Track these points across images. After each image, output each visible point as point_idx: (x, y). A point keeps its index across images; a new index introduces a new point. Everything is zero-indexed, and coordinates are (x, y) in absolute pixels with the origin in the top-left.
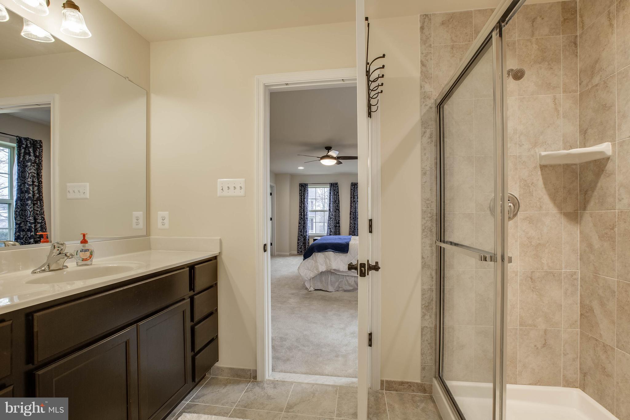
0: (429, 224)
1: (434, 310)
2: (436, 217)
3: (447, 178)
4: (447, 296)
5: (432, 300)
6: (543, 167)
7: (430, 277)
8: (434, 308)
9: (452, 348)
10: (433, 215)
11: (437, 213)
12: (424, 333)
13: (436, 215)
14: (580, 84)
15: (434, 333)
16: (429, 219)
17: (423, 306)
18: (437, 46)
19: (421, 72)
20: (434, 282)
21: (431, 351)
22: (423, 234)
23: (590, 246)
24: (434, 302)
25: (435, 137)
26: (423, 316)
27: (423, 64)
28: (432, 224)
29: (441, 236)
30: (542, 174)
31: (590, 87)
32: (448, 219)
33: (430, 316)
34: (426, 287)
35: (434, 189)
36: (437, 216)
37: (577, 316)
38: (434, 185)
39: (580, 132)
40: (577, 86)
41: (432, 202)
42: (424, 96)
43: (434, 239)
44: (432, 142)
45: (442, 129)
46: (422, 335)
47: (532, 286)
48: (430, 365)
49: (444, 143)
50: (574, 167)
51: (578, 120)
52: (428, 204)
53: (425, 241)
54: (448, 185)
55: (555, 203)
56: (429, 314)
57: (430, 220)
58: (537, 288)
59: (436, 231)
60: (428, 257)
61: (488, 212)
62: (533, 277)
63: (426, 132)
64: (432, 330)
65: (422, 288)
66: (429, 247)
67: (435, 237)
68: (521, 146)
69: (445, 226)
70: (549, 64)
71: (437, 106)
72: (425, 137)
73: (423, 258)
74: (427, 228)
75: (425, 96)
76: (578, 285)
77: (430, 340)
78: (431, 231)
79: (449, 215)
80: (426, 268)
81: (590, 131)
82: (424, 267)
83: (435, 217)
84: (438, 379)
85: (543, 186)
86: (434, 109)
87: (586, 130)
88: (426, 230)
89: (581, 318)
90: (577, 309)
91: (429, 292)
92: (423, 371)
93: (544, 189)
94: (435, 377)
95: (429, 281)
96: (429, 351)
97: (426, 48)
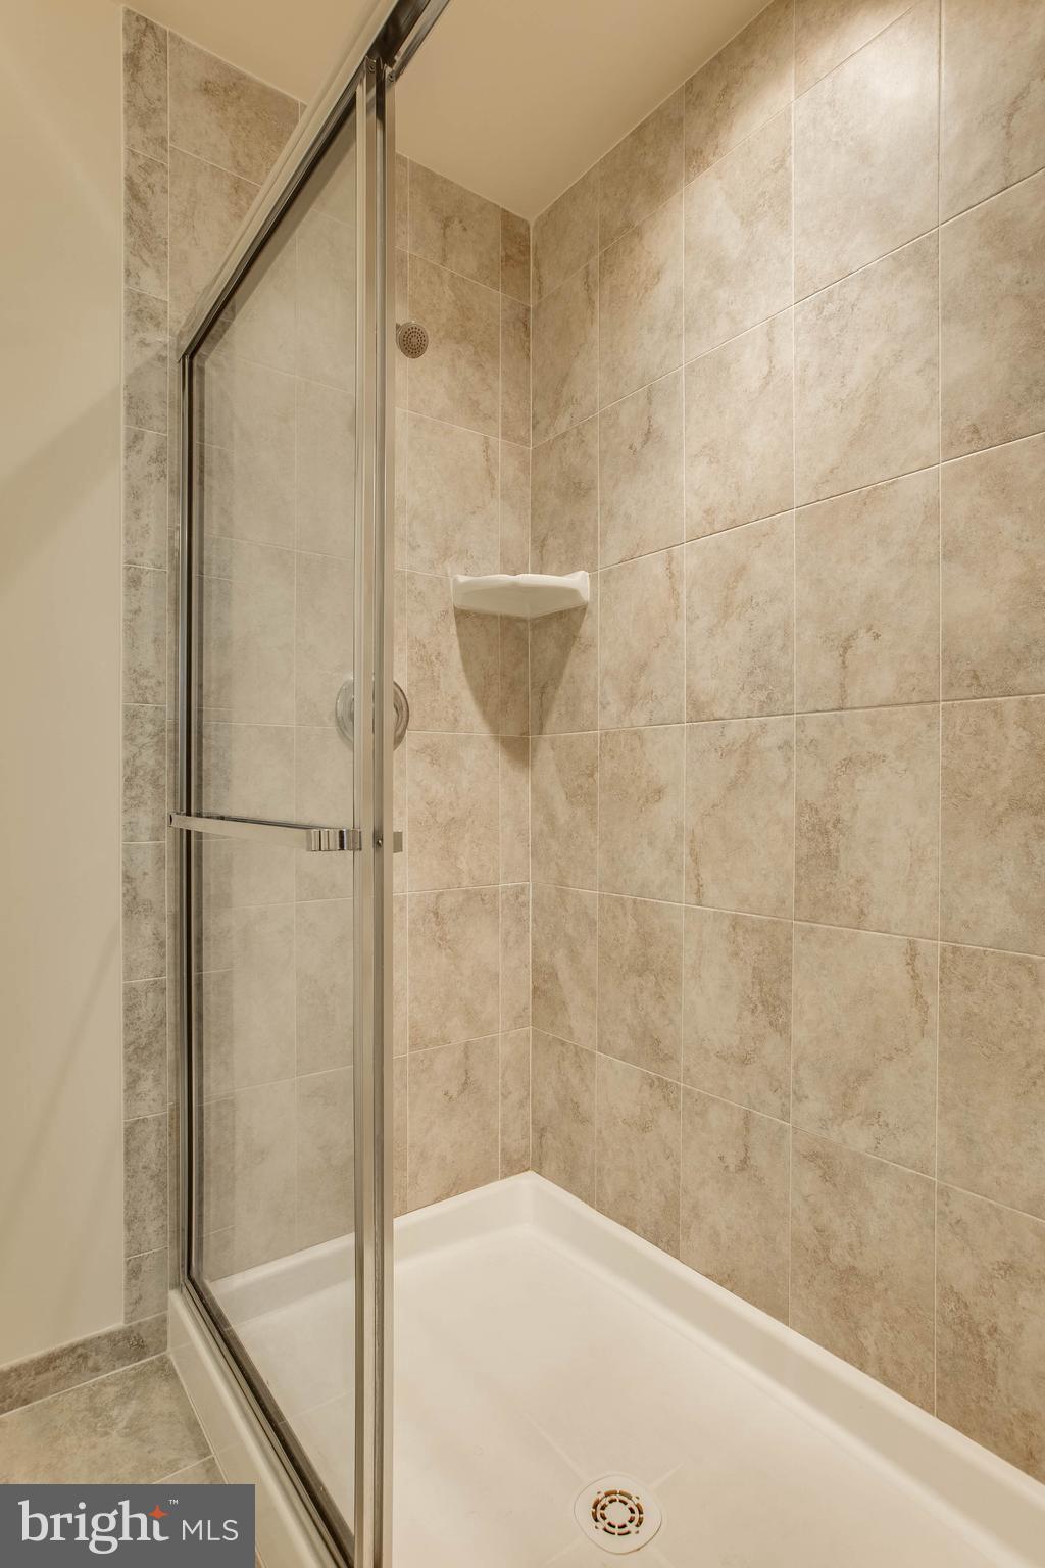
0: (149, 759)
1: (170, 1056)
2: (172, 735)
3: (212, 609)
4: (211, 999)
5: (162, 1023)
6: (462, 615)
7: (154, 944)
8: (170, 1046)
9: (232, 1168)
10: (164, 730)
11: (176, 724)
12: (134, 1144)
13: (172, 727)
14: (534, 427)
15: (170, 1136)
16: (147, 740)
17: (132, 1048)
18: (185, 155)
19: (129, 219)
20: (169, 959)
21: (161, 1202)
22: (127, 793)
23: (551, 819)
24: (169, 1030)
25: (175, 463)
26: (132, 1082)
27: (134, 194)
28: (161, 758)
29: (189, 798)
30: (460, 635)
31: (552, 436)
32: (213, 743)
33: (157, 1080)
34: (141, 980)
35: (169, 639)
36: (176, 731)
37: (526, 997)
38: (168, 626)
39: (534, 541)
40: (528, 430)
41: (159, 683)
42: (137, 308)
43: (168, 809)
44: (163, 478)
45: (196, 442)
46: (127, 1153)
47: (437, 934)
48: (160, 1252)
49: (202, 490)
50: (521, 625)
51: (529, 512)
52: (146, 687)
53: (133, 819)
54: (212, 632)
55: (484, 713)
56: (152, 1072)
57: (152, 746)
58: (448, 937)
59: (175, 784)
60: (145, 874)
61: (332, 727)
62: (440, 912)
63: (142, 438)
64: (161, 1128)
65: (125, 986)
66: (151, 840)
67: (172, 805)
68: (413, 549)
69: (204, 767)
70: (476, 353)
71: (183, 357)
72: (138, 452)
73: (128, 879)
74: (142, 772)
75: (141, 313)
76: (528, 919)
77: (157, 1164)
78: (156, 784)
79: (216, 730)
80: (139, 911)
81: (551, 541)
82: (131, 911)
83: (169, 736)
84: (184, 1290)
85: (461, 666)
86: (173, 368)
87: (544, 539)
88: (138, 780)
89: (533, 998)
90: (527, 978)
91: (150, 995)
92: (133, 1281)
93: (463, 673)
94: (176, 1286)
95: (150, 958)
96: (154, 1203)
97: (145, 139)
